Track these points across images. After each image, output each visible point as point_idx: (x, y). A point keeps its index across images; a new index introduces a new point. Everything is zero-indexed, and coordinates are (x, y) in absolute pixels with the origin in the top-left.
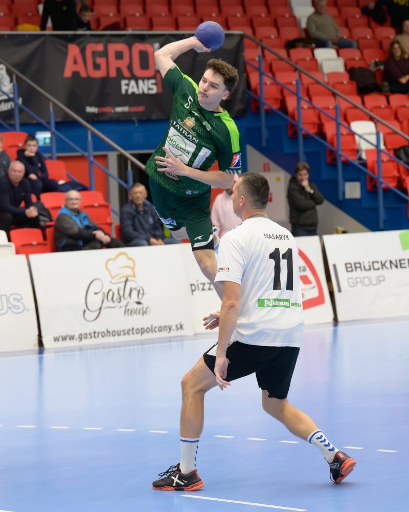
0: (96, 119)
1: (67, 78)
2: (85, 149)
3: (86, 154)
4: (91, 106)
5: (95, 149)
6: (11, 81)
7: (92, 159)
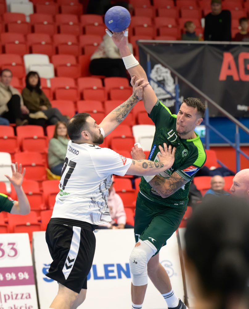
0: (245, 116)
1: (222, 81)
2: (233, 141)
3: (234, 145)
4: (242, 104)
5: (242, 141)
6: (174, 83)
7: (238, 149)
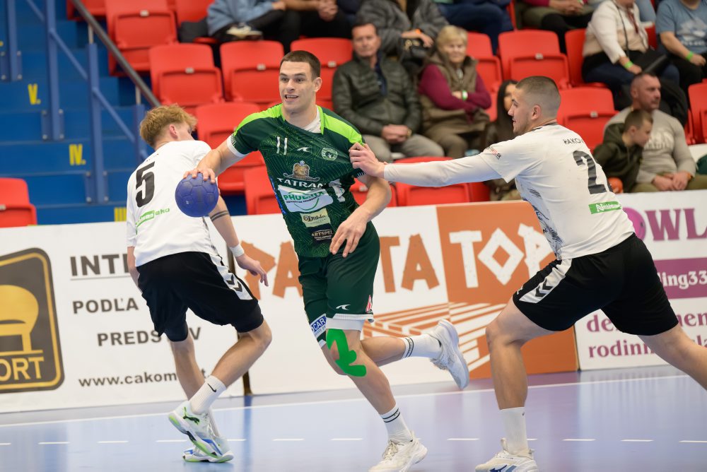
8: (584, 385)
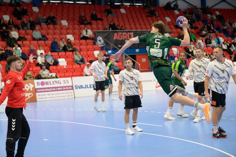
1: (115, 40)
4: (119, 45)
8: (38, 103)
